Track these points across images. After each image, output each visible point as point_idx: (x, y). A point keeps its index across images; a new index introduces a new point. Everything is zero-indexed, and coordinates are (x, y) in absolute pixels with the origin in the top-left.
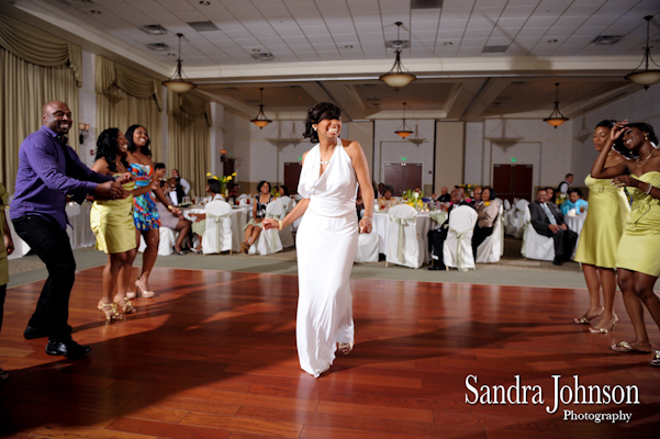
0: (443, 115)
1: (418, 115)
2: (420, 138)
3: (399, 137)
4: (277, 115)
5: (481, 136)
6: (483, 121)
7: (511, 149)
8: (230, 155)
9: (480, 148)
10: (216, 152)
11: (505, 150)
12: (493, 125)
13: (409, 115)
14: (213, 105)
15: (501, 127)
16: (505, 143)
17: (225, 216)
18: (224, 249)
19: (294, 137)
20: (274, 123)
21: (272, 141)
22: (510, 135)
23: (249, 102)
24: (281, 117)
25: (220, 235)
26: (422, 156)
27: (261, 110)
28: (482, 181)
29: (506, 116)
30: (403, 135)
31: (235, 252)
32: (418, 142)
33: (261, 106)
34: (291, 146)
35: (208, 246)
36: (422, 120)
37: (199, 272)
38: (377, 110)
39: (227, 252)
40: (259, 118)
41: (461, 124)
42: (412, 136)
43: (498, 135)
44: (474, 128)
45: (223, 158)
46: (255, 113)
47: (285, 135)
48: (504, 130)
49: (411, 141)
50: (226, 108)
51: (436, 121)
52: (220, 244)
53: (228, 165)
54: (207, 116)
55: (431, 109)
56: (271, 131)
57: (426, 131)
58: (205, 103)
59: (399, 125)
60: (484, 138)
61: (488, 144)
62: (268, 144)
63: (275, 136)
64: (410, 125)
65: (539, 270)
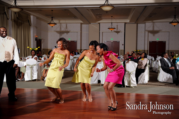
0: (128, 21)
1: (118, 21)
2: (119, 30)
3: (110, 30)
4: (59, 21)
5: (144, 30)
6: (145, 23)
7: (156, 35)
8: (40, 38)
9: (144, 35)
10: (33, 37)
11: (154, 35)
12: (149, 25)
13: (114, 21)
14: (32, 17)
15: (152, 26)
16: (154, 32)
17: (34, 65)
18: (34, 79)
19: (67, 30)
20: (58, 25)
21: (57, 32)
22: (156, 29)
23: (47, 15)
24: (61, 22)
25: (32, 73)
26: (120, 38)
27: (52, 19)
28: (145, 48)
29: (154, 21)
30: (111, 29)
31: (38, 80)
32: (118, 32)
33: (52, 18)
34: (66, 34)
35: (27, 78)
36: (120, 23)
37: (23, 89)
38: (101, 19)
39: (35, 80)
40: (51, 22)
41: (136, 25)
42: (115, 30)
43: (151, 29)
44: (141, 26)
45: (36, 39)
46: (49, 20)
47: (63, 29)
48: (153, 27)
49: (115, 32)
50: (37, 18)
51: (125, 23)
52: (32, 77)
53: (39, 42)
54: (29, 21)
55: (123, 18)
56: (57, 28)
57: (121, 28)
58: (28, 16)
59: (109, 25)
60: (145, 30)
61: (147, 33)
62: (56, 33)
63: (58, 30)
64: (114, 25)
65: (164, 87)
